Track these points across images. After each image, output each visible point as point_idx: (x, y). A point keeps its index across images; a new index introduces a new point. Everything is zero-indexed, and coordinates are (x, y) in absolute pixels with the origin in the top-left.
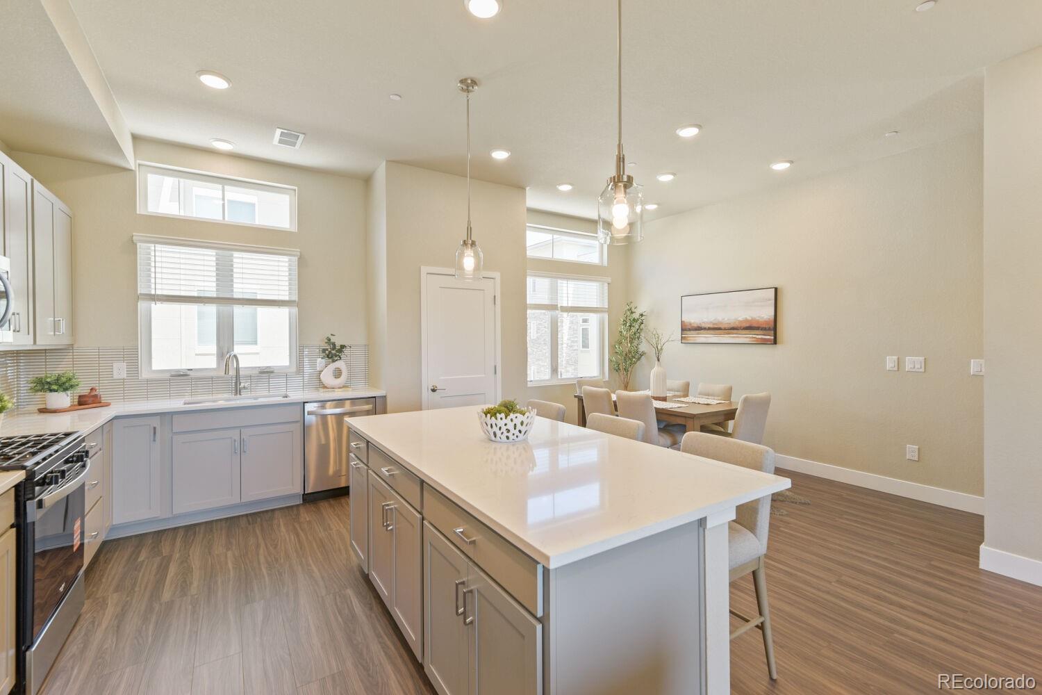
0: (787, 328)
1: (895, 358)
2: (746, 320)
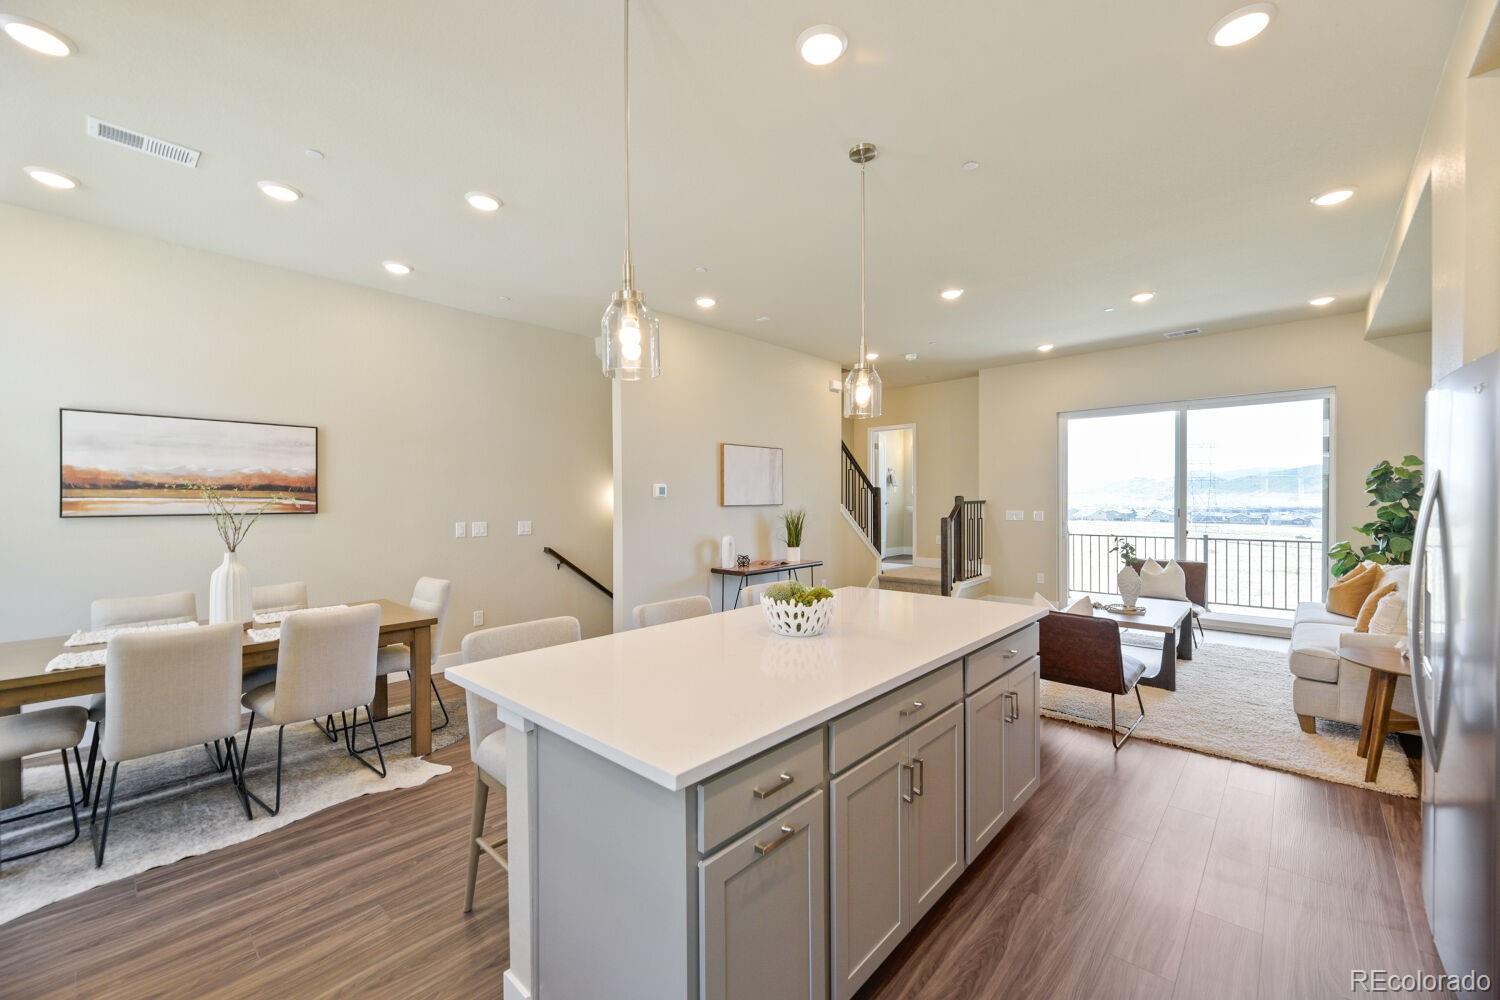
0: (329, 491)
1: (463, 524)
2: (262, 475)
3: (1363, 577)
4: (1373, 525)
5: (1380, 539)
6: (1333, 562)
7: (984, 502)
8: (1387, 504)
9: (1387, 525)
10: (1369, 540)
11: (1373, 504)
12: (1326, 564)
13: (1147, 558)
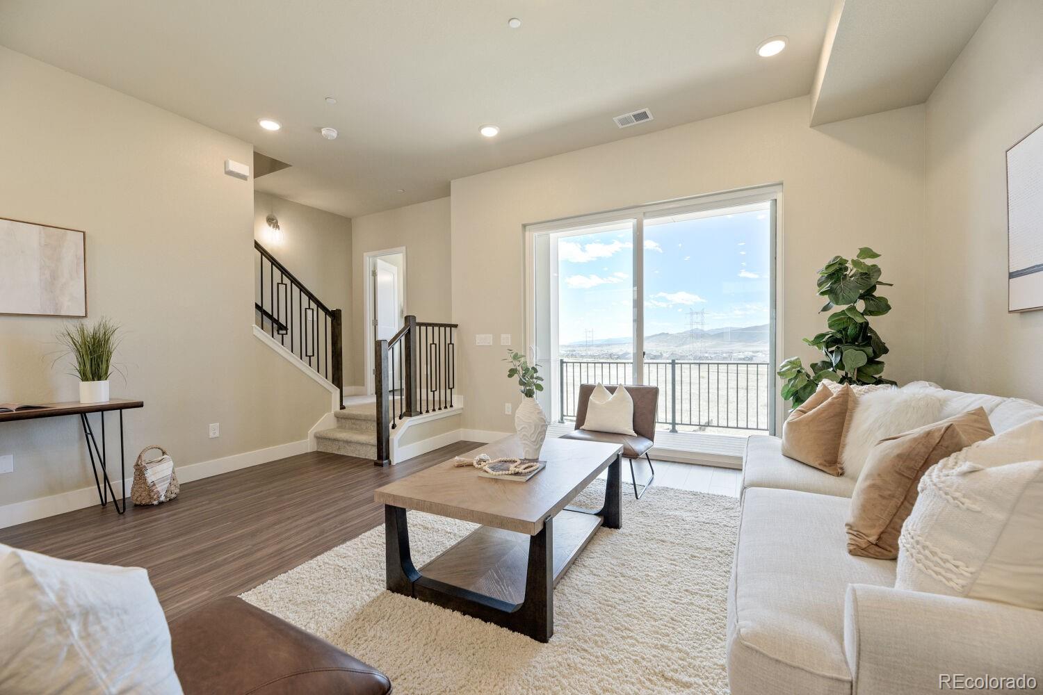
3: (831, 404)
4: (823, 336)
5: (832, 352)
6: (781, 383)
7: (456, 326)
8: (845, 307)
9: (839, 336)
10: (819, 355)
11: (825, 309)
12: (774, 384)
13: (597, 383)
